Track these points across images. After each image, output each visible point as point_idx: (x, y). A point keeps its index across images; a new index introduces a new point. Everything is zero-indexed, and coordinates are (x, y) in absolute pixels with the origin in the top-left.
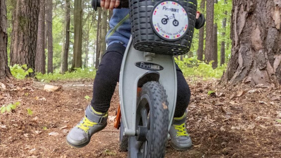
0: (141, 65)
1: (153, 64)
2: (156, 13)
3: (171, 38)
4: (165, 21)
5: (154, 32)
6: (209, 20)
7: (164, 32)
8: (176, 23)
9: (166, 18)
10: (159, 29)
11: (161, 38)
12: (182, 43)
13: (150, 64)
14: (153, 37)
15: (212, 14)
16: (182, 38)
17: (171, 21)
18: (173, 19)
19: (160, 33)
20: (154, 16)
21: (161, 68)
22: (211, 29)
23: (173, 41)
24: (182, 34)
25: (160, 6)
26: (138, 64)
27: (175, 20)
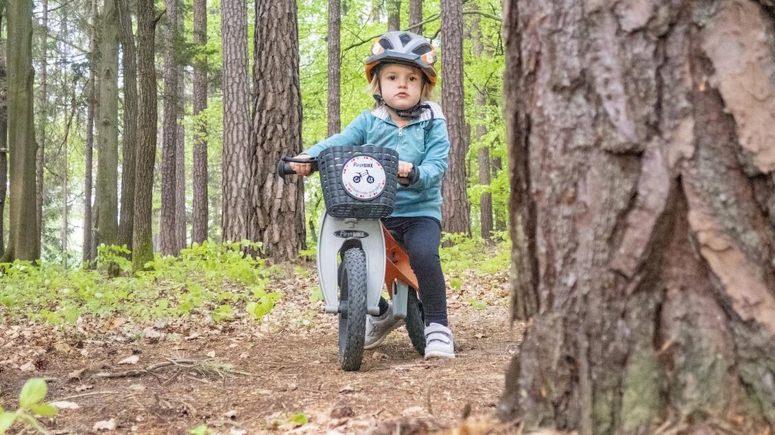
0: (341, 233)
1: (356, 231)
2: (346, 172)
3: (366, 197)
4: (357, 179)
5: (347, 194)
6: (451, 91)
7: (358, 191)
8: (371, 179)
9: (359, 175)
10: (351, 189)
11: (355, 199)
12: (381, 201)
13: (352, 231)
14: (346, 198)
15: (458, 72)
16: (379, 196)
17: (364, 179)
18: (367, 176)
19: (353, 193)
20: (343, 175)
21: (366, 235)
22: (458, 117)
23: (371, 200)
24: (379, 191)
25: (350, 163)
26: (338, 233)
27: (369, 177)
